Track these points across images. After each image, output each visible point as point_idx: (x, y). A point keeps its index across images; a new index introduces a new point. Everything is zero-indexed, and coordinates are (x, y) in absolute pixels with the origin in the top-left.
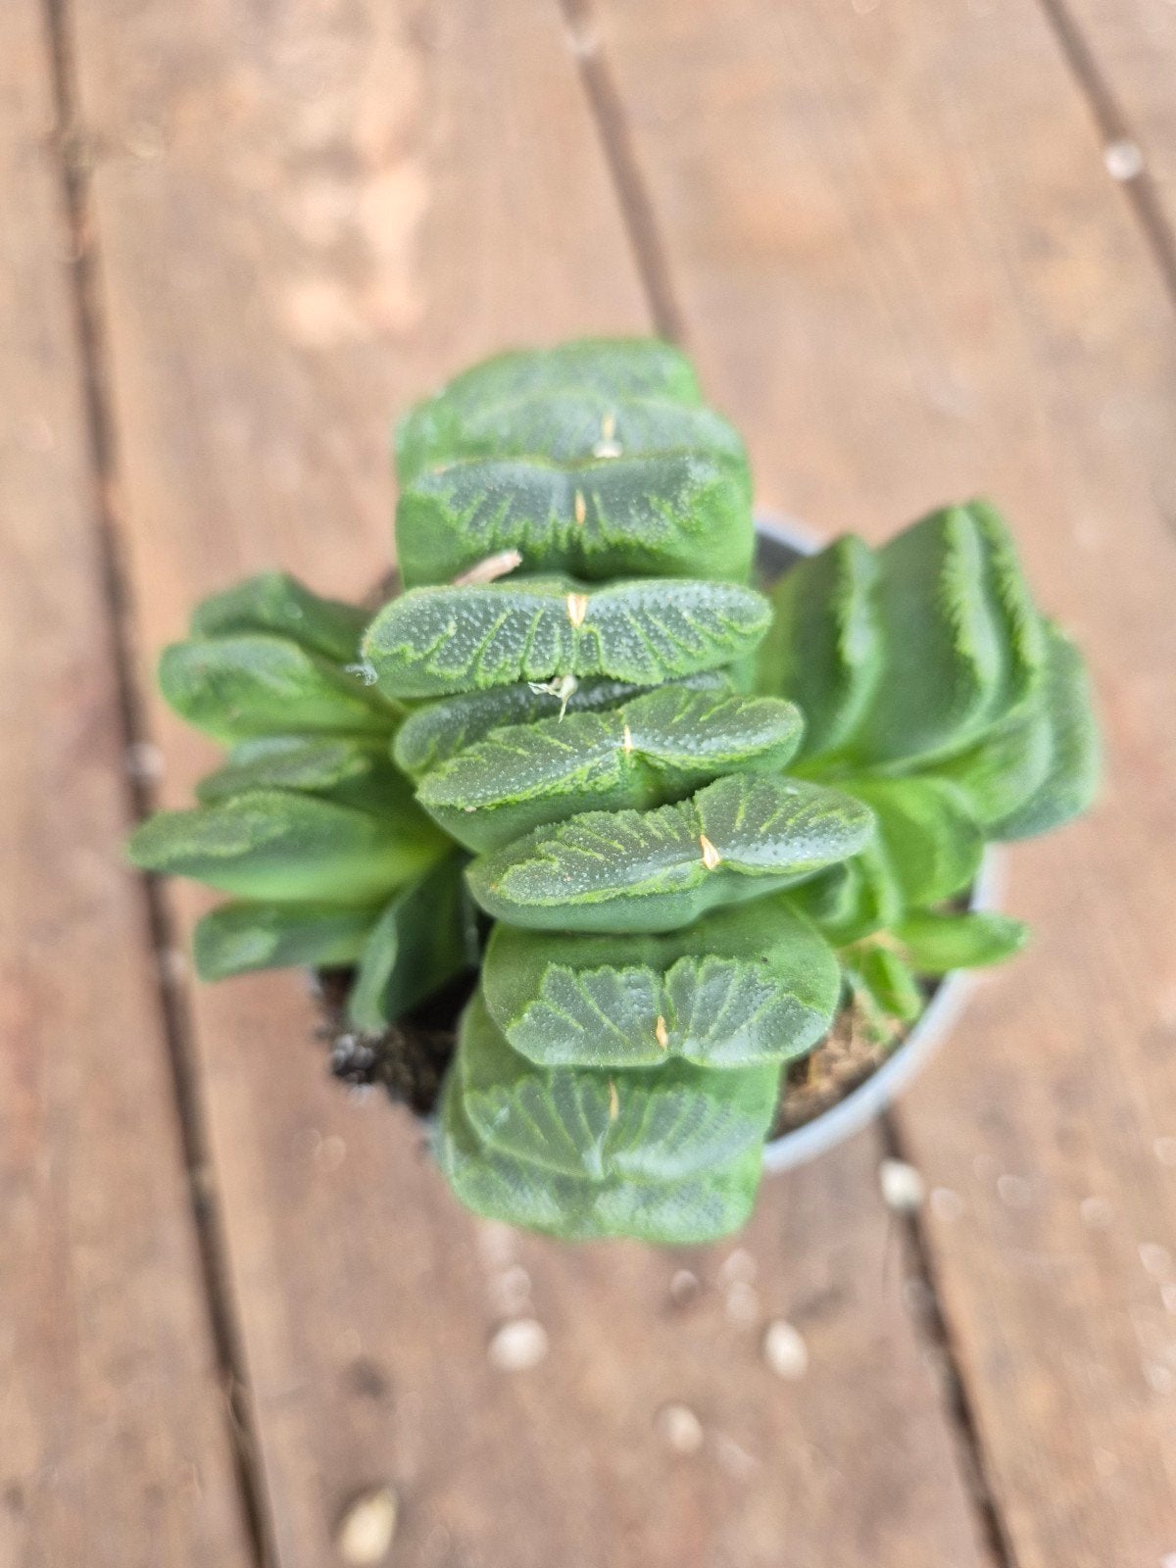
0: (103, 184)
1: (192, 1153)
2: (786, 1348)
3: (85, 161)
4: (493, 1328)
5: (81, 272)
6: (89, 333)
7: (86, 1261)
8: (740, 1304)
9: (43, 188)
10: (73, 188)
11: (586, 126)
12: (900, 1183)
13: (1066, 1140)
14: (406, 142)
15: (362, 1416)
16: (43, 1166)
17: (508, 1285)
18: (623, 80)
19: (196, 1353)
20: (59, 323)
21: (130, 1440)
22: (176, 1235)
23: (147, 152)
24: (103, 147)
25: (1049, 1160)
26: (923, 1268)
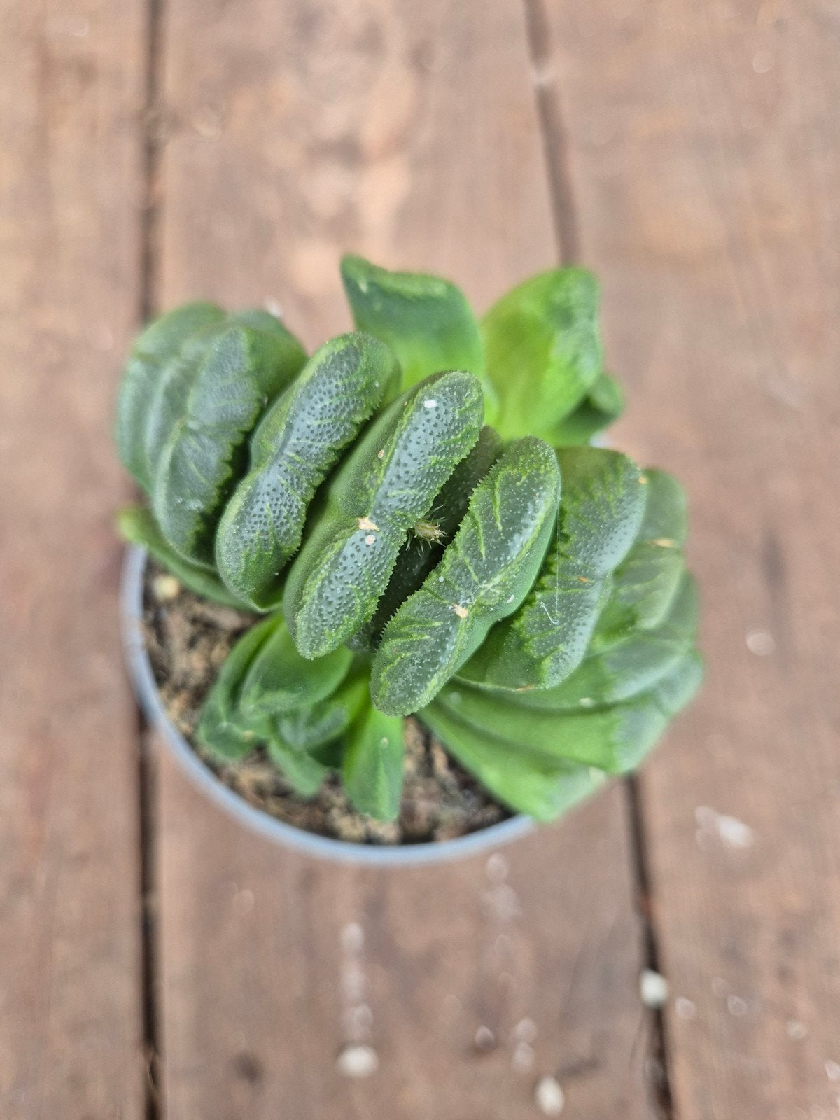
0: (173, 153)
1: (146, 883)
2: (550, 1096)
3: (162, 134)
4: (342, 1047)
5: (149, 216)
6: (148, 263)
7: (63, 949)
8: (523, 1058)
9: (129, 149)
10: (151, 153)
11: (536, 143)
12: (653, 987)
13: (784, 975)
14: (400, 142)
15: (240, 1092)
16: (41, 878)
17: (357, 1016)
18: (567, 109)
19: (131, 1027)
20: (127, 255)
21: (77, 1082)
22: (128, 943)
23: (206, 130)
24: (178, 123)
25: (769, 988)
26: (661, 1053)
